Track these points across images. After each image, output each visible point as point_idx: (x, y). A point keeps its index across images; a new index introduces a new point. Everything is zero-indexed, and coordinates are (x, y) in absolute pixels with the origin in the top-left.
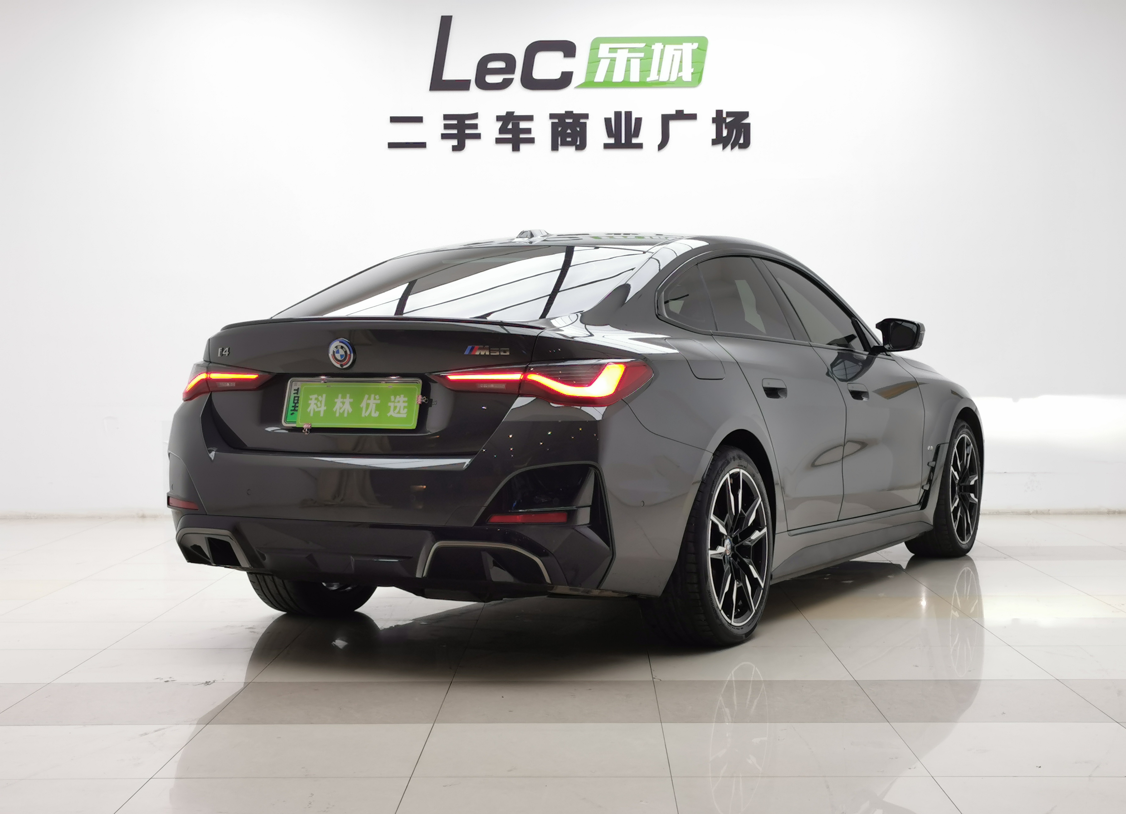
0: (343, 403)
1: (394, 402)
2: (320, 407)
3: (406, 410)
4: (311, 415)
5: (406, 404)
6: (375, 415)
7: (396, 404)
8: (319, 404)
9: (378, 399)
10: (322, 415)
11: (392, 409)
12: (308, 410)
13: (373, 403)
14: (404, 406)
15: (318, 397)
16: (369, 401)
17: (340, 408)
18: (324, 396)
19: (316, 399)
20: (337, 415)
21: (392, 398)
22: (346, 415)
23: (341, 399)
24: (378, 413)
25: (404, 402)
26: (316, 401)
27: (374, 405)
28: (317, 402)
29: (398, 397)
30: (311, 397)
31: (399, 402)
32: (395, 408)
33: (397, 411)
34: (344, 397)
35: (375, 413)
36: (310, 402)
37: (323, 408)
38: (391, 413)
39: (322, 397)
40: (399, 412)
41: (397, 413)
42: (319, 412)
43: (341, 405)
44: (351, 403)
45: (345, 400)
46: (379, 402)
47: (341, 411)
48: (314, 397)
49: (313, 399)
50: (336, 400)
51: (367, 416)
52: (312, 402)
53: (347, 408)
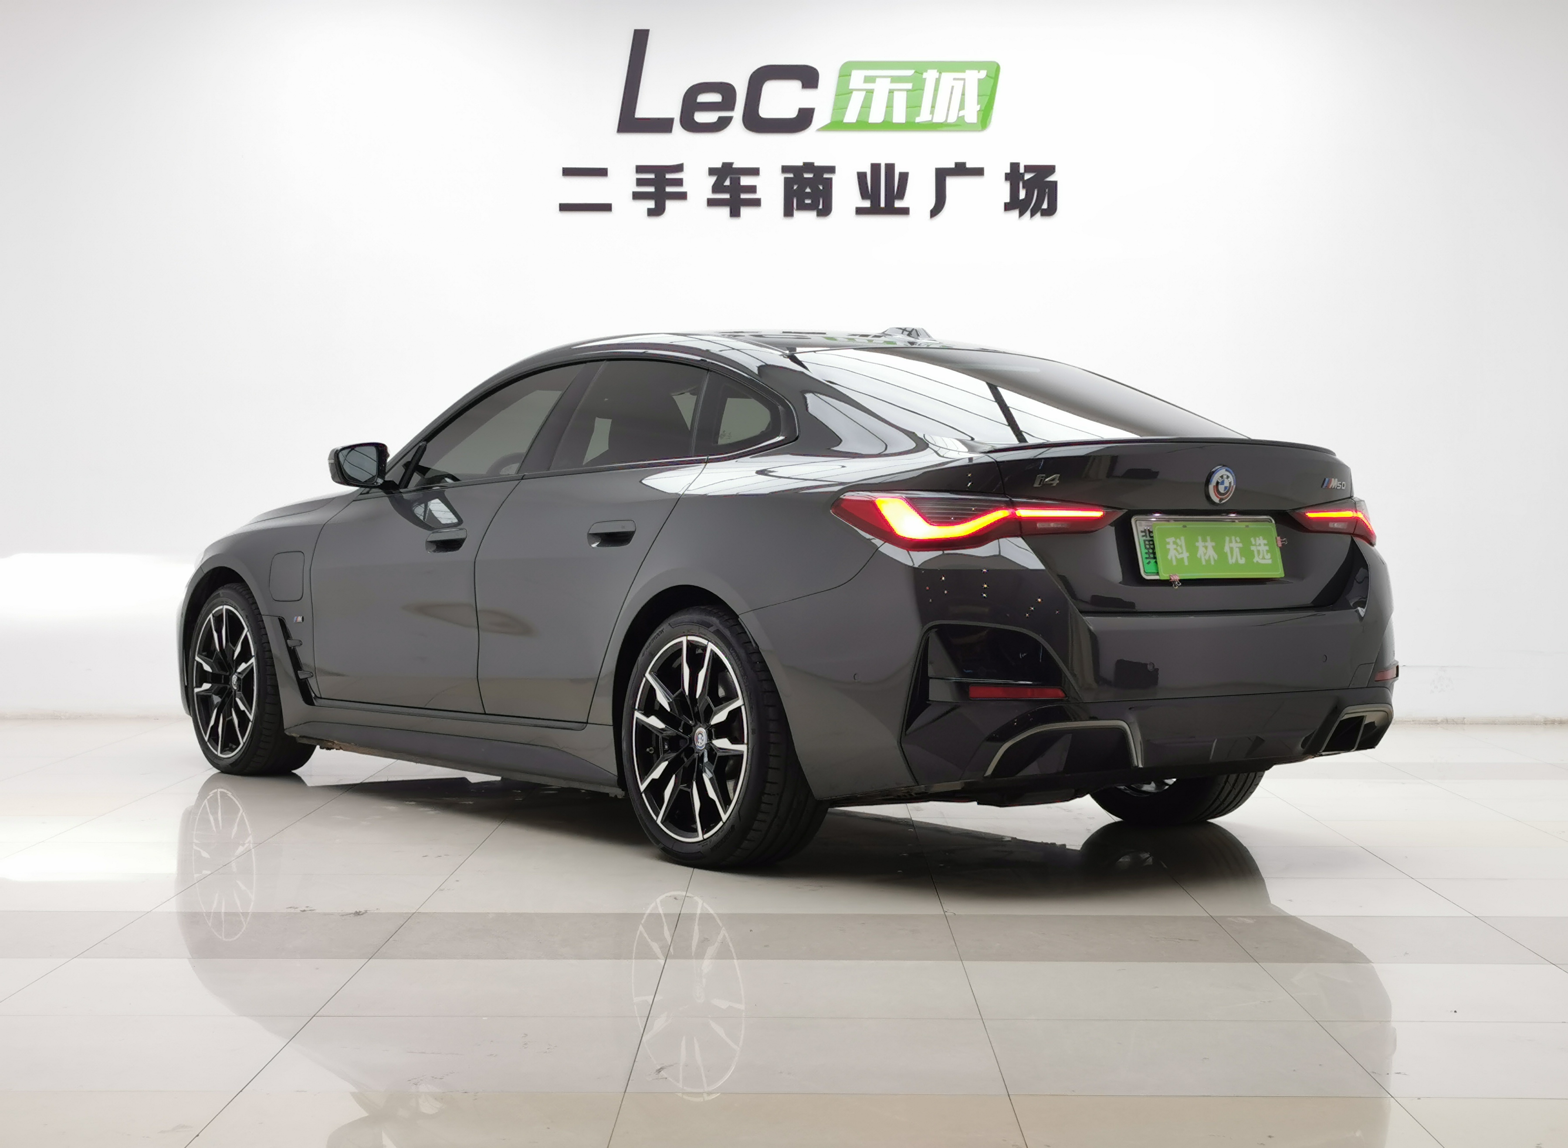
0: (1206, 547)
1: (1255, 545)
2: (1182, 553)
3: (1269, 554)
4: (1174, 563)
5: (1267, 548)
6: (1242, 561)
7: (1259, 548)
8: (1179, 548)
9: (1239, 542)
10: (1186, 563)
11: (1256, 553)
12: (1169, 557)
13: (1236, 547)
14: (1267, 550)
15: (1176, 540)
16: (1231, 545)
17: (1205, 554)
18: (1182, 538)
19: (1175, 543)
20: (1204, 563)
21: (1252, 539)
22: (1213, 563)
23: (1202, 542)
24: (1244, 559)
25: (1265, 545)
26: (1175, 546)
27: (1238, 549)
28: (1177, 546)
29: (1257, 539)
30: (1168, 540)
31: (1260, 545)
32: (1259, 551)
33: (1261, 557)
34: (1204, 540)
35: (1241, 559)
36: (1168, 546)
37: (1185, 555)
38: (1256, 559)
39: (1181, 541)
40: (1264, 558)
41: (1262, 559)
42: (1182, 559)
43: (1204, 549)
44: (1213, 547)
45: (1207, 544)
46: (1241, 545)
47: (1207, 557)
48: (1170, 540)
49: (1171, 543)
50: (1197, 544)
51: (1234, 562)
52: (1171, 546)
53: (1211, 553)
